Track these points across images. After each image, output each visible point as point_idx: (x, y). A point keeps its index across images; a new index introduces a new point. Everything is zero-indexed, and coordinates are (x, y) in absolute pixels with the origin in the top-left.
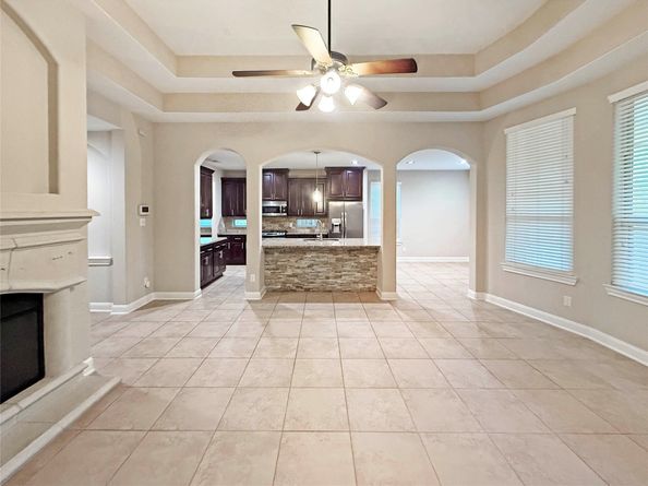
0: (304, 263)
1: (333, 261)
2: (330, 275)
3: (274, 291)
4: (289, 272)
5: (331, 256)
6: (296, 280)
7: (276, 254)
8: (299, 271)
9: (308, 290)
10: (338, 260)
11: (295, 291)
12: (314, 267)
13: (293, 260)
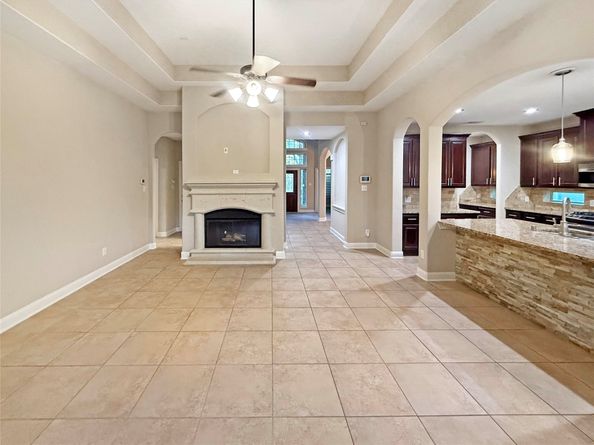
0: (501, 261)
1: (550, 273)
2: (543, 297)
3: (464, 284)
4: (481, 266)
5: (545, 262)
6: (489, 282)
7: (468, 238)
8: (492, 269)
9: (504, 304)
10: (557, 273)
11: (487, 296)
12: (515, 272)
13: (486, 251)
